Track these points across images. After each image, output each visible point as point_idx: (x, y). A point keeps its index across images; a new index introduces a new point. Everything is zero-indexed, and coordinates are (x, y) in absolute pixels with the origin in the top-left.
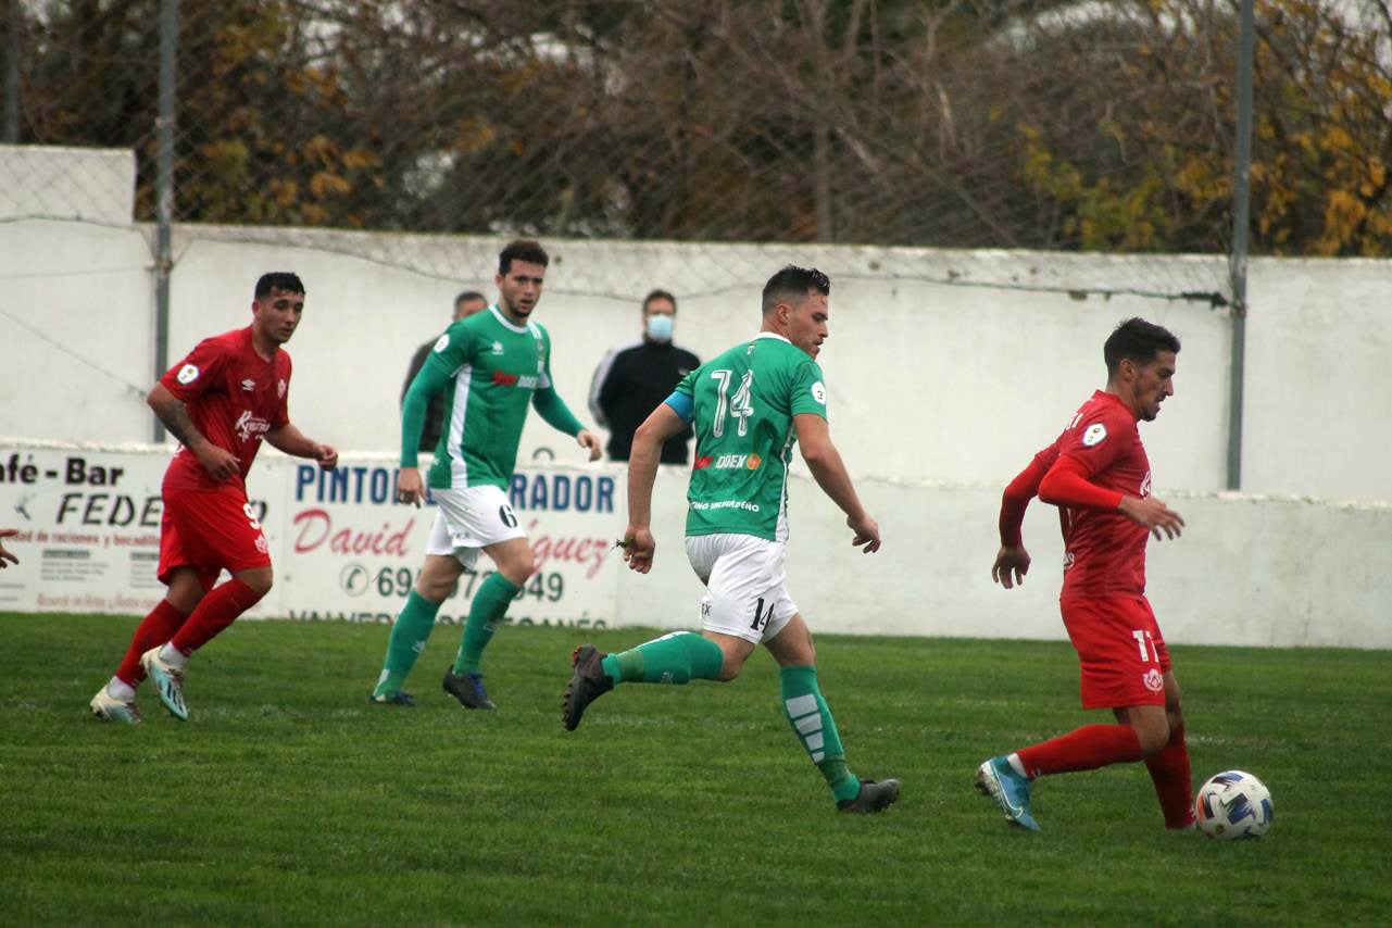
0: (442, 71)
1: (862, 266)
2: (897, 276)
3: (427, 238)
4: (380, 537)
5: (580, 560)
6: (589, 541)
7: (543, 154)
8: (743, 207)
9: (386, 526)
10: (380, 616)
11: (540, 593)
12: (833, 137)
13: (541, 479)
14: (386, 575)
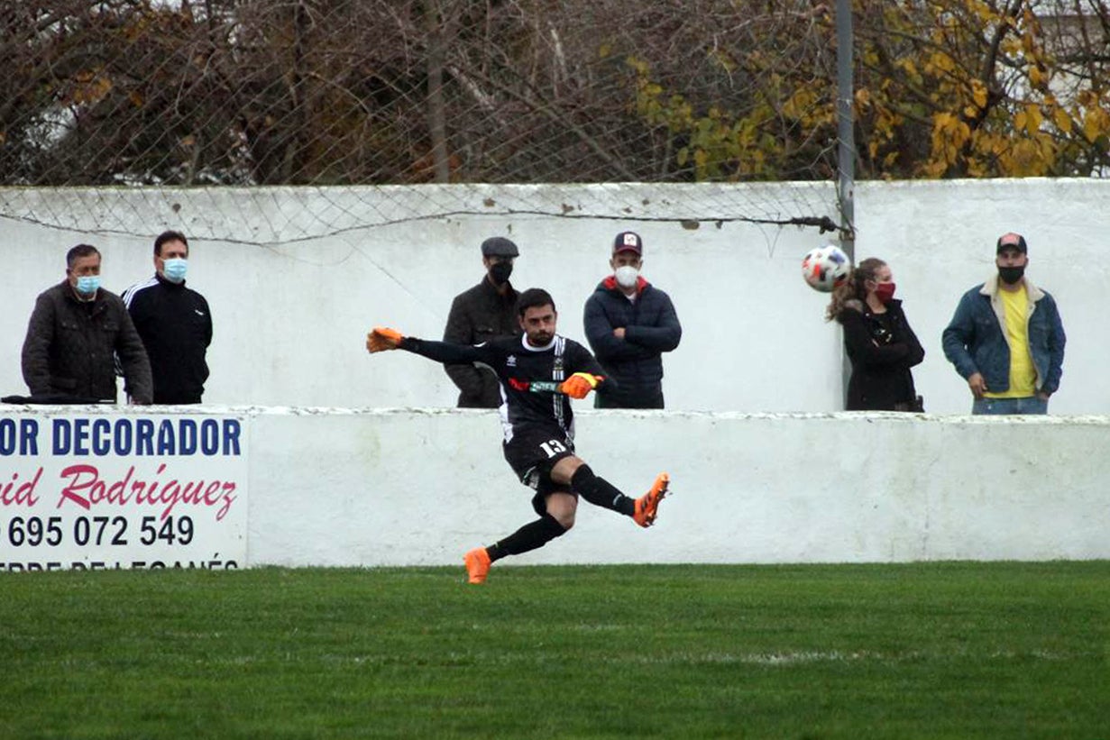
0: (56, 27)
1: (477, 203)
2: (512, 212)
3: (46, 190)
4: (10, 486)
5: (209, 503)
6: (218, 483)
7: (162, 104)
8: (360, 148)
9: (15, 476)
10: (12, 565)
11: (170, 537)
12: (447, 76)
13: (167, 423)
14: (17, 524)
